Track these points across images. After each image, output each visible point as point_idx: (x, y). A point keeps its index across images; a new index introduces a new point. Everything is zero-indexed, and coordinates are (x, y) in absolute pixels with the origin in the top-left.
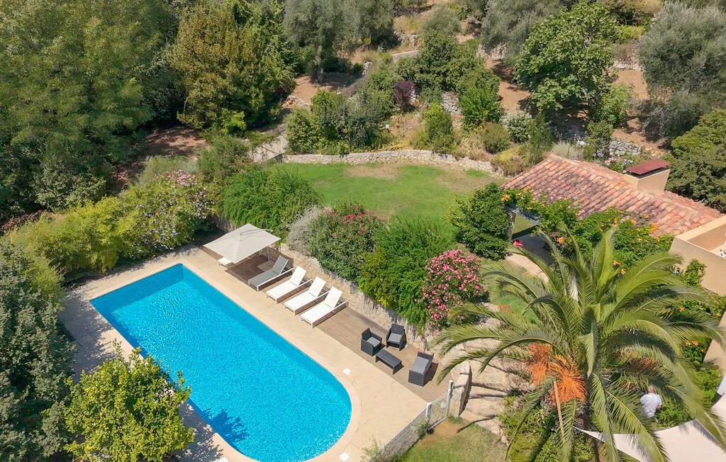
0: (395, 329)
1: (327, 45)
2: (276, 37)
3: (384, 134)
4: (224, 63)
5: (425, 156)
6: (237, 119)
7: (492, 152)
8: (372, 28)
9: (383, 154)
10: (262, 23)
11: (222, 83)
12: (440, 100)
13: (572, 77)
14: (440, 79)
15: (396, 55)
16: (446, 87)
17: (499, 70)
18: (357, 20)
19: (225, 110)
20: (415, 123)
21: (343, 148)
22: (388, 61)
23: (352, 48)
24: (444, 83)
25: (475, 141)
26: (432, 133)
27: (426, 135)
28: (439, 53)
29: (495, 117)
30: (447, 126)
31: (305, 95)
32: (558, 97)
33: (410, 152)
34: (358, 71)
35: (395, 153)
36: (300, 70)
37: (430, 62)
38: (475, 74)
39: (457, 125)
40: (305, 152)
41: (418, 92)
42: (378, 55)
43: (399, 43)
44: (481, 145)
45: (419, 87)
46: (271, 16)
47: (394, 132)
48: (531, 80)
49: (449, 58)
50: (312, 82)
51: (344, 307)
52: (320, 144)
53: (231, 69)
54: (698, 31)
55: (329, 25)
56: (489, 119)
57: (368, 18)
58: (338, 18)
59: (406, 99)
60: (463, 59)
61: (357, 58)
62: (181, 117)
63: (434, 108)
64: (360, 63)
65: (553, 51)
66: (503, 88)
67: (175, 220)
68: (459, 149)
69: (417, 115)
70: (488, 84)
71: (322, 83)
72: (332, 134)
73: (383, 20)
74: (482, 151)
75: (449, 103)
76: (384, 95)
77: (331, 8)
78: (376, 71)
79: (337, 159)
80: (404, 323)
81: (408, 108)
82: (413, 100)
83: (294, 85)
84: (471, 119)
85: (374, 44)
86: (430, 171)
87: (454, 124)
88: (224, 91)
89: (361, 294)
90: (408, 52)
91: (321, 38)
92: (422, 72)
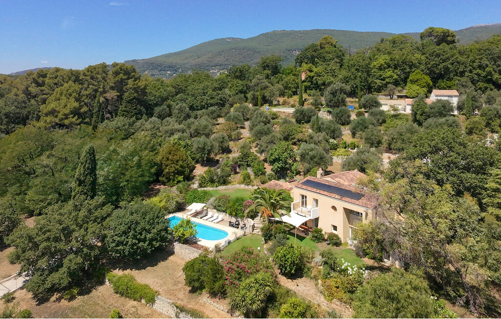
0: (237, 221)
1: (209, 154)
2: (189, 151)
3: (229, 181)
4: (177, 161)
5: (243, 186)
6: (181, 178)
7: (263, 184)
8: (222, 147)
9: (229, 186)
10: (185, 147)
11: (177, 167)
12: (246, 169)
13: (281, 162)
14: (246, 163)
15: (231, 156)
16: (248, 166)
17: (265, 161)
18: (218, 145)
19: (177, 175)
20: (239, 177)
21: (216, 185)
22: (228, 158)
23: (216, 155)
24: (247, 165)
25: (258, 181)
26: (244, 179)
27: (243, 180)
28: (245, 156)
29: (264, 174)
30: (249, 177)
31: (200, 171)
32: (278, 167)
33: (238, 186)
34: (218, 161)
35: (233, 186)
36: (197, 162)
37: (242, 158)
38: (256, 161)
39: (252, 177)
40: (204, 187)
41: (239, 168)
42: (224, 156)
43: (231, 151)
44: (260, 182)
45: (239, 166)
46: (188, 145)
47: (232, 180)
48: (272, 163)
49: (248, 157)
50: (202, 166)
51: (223, 220)
52: (208, 185)
53: (180, 163)
54: (308, 150)
55: (209, 148)
56: (261, 174)
57: (220, 144)
58: (212, 146)
59: (235, 170)
60: (253, 157)
61: (217, 158)
62: (160, 178)
63: (245, 172)
64: (218, 159)
65: (275, 156)
66: (266, 165)
67: (175, 203)
68: (254, 184)
69: (239, 175)
70: (261, 164)
71: (205, 166)
72: (212, 181)
73: (225, 145)
74: (260, 184)
75: (250, 170)
76: (228, 169)
77: (209, 143)
78: (225, 161)
79: (215, 188)
80: (239, 219)
81: (236, 173)
82: (238, 170)
83: (195, 167)
84: (256, 175)
85: (223, 153)
86: (244, 190)
87: (251, 177)
88: (177, 169)
89: (228, 215)
90: (235, 155)
91: (207, 152)
92: (240, 161)
